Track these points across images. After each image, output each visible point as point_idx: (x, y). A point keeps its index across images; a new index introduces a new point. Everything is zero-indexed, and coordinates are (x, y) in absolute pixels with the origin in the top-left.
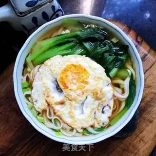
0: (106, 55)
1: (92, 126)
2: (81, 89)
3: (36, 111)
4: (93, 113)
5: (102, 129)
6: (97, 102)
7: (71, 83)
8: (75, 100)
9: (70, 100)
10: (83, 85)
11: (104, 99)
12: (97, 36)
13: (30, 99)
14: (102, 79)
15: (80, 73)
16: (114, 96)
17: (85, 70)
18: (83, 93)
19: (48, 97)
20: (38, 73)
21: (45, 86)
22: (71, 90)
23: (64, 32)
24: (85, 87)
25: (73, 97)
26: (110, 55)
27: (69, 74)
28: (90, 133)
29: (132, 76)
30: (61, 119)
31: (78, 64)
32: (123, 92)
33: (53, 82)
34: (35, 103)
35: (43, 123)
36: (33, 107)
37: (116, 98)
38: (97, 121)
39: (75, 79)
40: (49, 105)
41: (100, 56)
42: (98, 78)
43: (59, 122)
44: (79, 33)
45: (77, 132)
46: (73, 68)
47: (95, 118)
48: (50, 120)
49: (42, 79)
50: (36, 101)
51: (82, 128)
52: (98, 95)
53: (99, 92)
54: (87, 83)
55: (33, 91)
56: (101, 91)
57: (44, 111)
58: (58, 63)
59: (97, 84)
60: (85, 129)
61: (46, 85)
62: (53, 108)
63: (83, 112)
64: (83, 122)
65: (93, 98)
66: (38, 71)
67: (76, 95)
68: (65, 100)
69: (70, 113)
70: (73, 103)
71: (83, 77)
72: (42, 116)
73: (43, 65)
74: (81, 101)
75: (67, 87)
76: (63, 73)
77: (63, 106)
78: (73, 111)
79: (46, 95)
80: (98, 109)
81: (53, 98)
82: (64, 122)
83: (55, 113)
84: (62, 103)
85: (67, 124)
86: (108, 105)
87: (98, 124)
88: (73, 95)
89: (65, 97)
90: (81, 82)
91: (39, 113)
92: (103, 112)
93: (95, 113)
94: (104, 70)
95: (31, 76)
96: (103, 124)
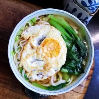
0: (73, 61)
1: (26, 72)
2: (46, 55)
3: (21, 33)
4: (35, 69)
5: (27, 79)
6: (42, 68)
7: (47, 48)
8: (38, 55)
9: (36, 52)
10: (49, 55)
11: (46, 72)
12: (82, 51)
13: (27, 27)
14: (58, 65)
15: (55, 50)
16: (51, 77)
17: (59, 52)
18: (44, 57)
19: (33, 37)
20: (45, 25)
22: (43, 49)
23: (75, 30)
24: (48, 57)
25: (39, 52)
26: (74, 64)
27: (52, 44)
28: (21, 73)
29: (67, 83)
30: (23, 51)
31: (60, 47)
32: (55, 82)
33: (43, 36)
34: (25, 31)
35: (15, 41)
36: (23, 31)
37: (50, 79)
38: (31, 74)
39: (51, 48)
40: (28, 40)
41: (71, 58)
42: (57, 63)
43: (20, 51)
44: (79, 39)
45: (19, 64)
46: (57, 45)
47: (32, 71)
48: (19, 45)
49: (42, 29)
50: (27, 31)
51: (22, 66)
52: (47, 67)
53: (49, 67)
54: (51, 57)
55: (33, 26)
56: (50, 68)
57: (23, 39)
58: (56, 35)
59: (53, 64)
60: (22, 68)
61: (39, 33)
62: (27, 43)
63: (32, 62)
64: (26, 65)
65: (44, 65)
66: (46, 25)
67: (41, 54)
68: (35, 48)
69: (29, 55)
70: (36, 54)
71: (54, 53)
73: (51, 26)
74: (39, 58)
75: (43, 46)
76: (51, 40)
77: (31, 49)
78: (31, 56)
79: (33, 36)
80: (38, 71)
81: (33, 40)
82: (21, 53)
83: (24, 45)
84: (32, 47)
85: (21, 56)
86: (43, 76)
87: (29, 75)
88: (41, 52)
89: (37, 47)
90: (50, 53)
91: (20, 36)
92: (38, 75)
93: (35, 70)
94: (64, 64)
95: (41, 21)
96: (31, 78)
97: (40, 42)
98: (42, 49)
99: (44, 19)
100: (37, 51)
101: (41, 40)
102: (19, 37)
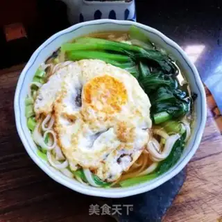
0: (163, 89)
1: (93, 171)
2: (106, 113)
3: (33, 110)
4: (105, 153)
5: (105, 183)
6: (117, 143)
7: (98, 99)
8: (90, 123)
9: (85, 121)
10: (112, 109)
11: (129, 144)
12: (162, 63)
13: (35, 93)
14: (141, 116)
15: (116, 92)
16: (146, 147)
17: (125, 91)
18: (106, 120)
19: (58, 101)
20: (66, 68)
21: (63, 87)
22: (92, 107)
24: (113, 112)
25: (90, 117)
26: (167, 92)
27: (102, 86)
28: (85, 181)
29: (184, 135)
30: (58, 137)
31: (120, 82)
33: (76, 89)
34: (37, 100)
35: (31, 130)
36: (33, 104)
37: (147, 152)
38: (104, 168)
39: (105, 97)
40: (53, 112)
41: (153, 88)
42: (137, 111)
43: (53, 141)
45: (68, 168)
46: (111, 82)
47: (102, 162)
48: (42, 133)
49: (65, 77)
50: (40, 100)
51: (78, 165)
52: (125, 134)
53: (128, 129)
54: (118, 109)
55: (45, 85)
56: (131, 131)
57: (42, 116)
58: (98, 67)
59: (131, 118)
60: (80, 169)
61: (65, 86)
62: (56, 117)
63: (91, 147)
64: (84, 157)
65: (116, 133)
66: (67, 66)
67: (96, 117)
68: (78, 117)
69: (73, 136)
70: (86, 126)
71: (117, 99)
72: (36, 121)
73: (77, 62)
74: (97, 128)
75: (89, 101)
76: (95, 81)
77: (71, 123)
78: (80, 136)
79: (58, 98)
80: (114, 152)
81: (65, 106)
82: (59, 144)
83: (54, 126)
84: (72, 120)
85: (61, 148)
86: (130, 155)
87: (103, 173)
88: (92, 114)
89: (81, 112)
90: (111, 105)
91: (34, 116)
92: (119, 161)
93: (107, 156)
94: (150, 105)
95: (54, 68)
96: (110, 177)
97: (78, 101)
98: (90, 108)
99: (57, 60)
100: (86, 118)
101: (77, 98)
102: (34, 118)
